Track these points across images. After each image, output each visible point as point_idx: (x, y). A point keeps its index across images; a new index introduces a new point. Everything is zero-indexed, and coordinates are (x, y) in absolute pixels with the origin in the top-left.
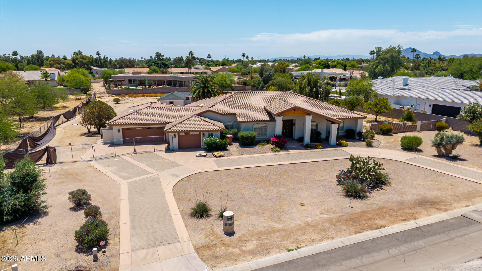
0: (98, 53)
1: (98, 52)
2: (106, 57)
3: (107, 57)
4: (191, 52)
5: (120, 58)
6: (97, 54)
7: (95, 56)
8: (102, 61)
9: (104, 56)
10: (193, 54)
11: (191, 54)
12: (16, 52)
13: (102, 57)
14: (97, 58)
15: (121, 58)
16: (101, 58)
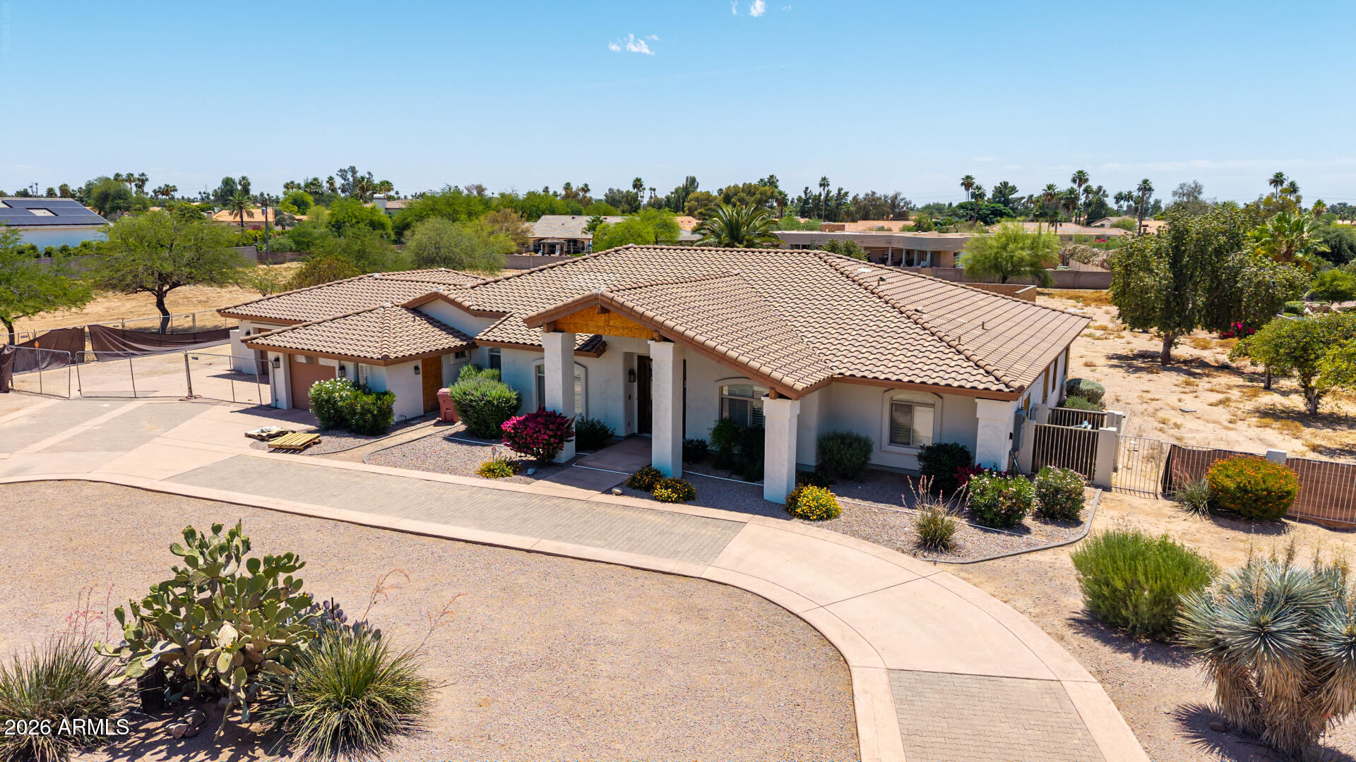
0: (824, 183)
1: (824, 179)
2: (843, 192)
3: (846, 194)
4: (1080, 172)
5: (867, 195)
6: (821, 185)
7: (816, 190)
8: (833, 203)
9: (840, 190)
10: (1086, 180)
11: (1080, 180)
12: (640, 179)
13: (834, 193)
14: (820, 195)
15: (870, 193)
16: (831, 195)
